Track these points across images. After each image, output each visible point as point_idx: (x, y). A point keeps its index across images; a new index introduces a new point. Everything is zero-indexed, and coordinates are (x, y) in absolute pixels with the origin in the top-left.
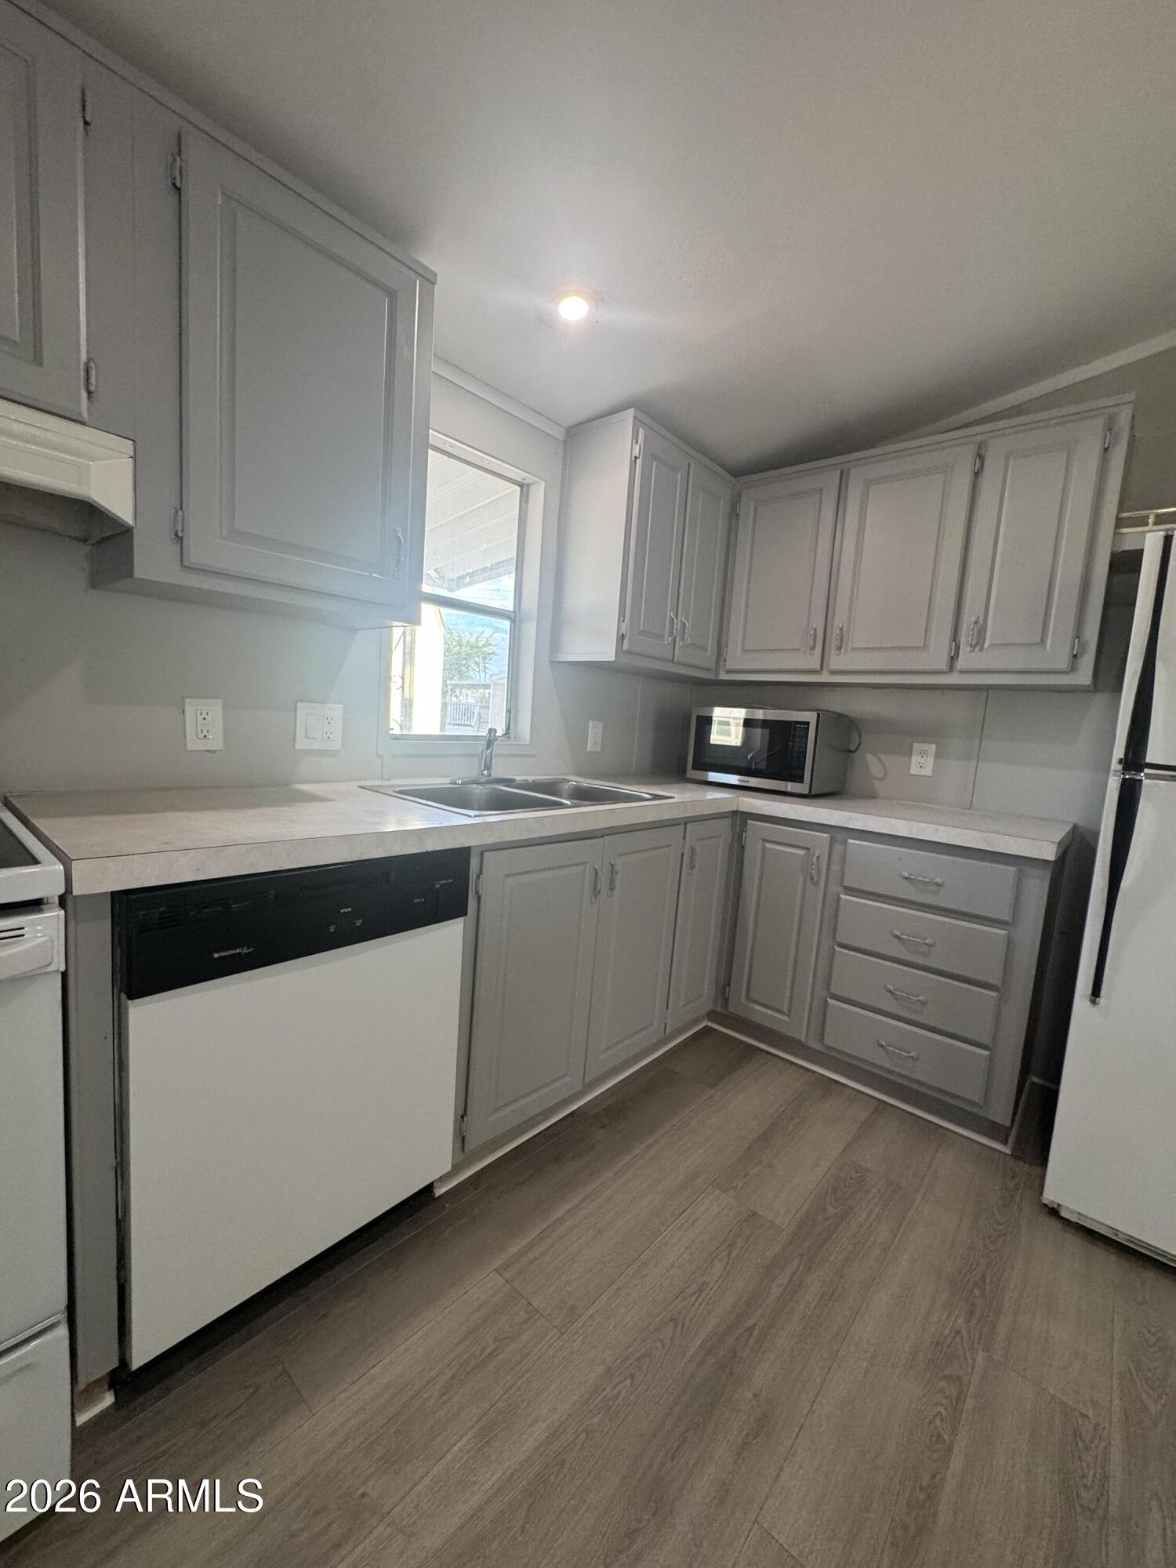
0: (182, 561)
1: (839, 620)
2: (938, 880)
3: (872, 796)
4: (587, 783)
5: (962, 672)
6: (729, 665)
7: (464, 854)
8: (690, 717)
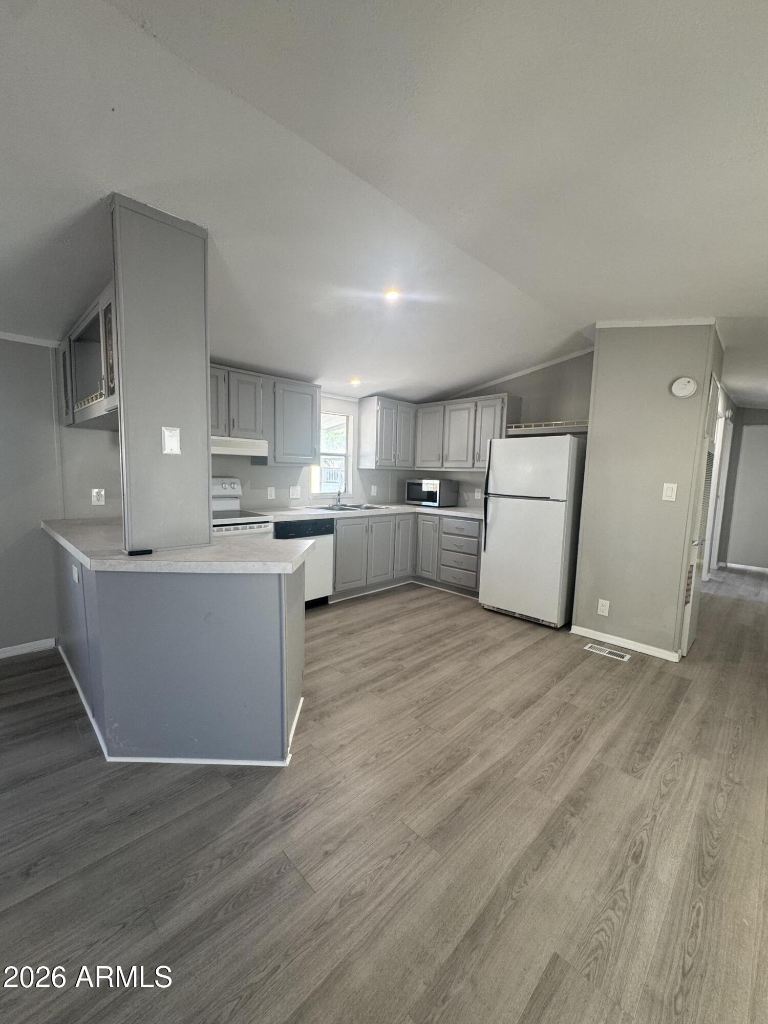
0: (275, 460)
1: (446, 452)
2: (463, 527)
3: (465, 506)
4: (369, 505)
5: (477, 468)
6: (417, 466)
7: (332, 520)
8: (405, 483)
